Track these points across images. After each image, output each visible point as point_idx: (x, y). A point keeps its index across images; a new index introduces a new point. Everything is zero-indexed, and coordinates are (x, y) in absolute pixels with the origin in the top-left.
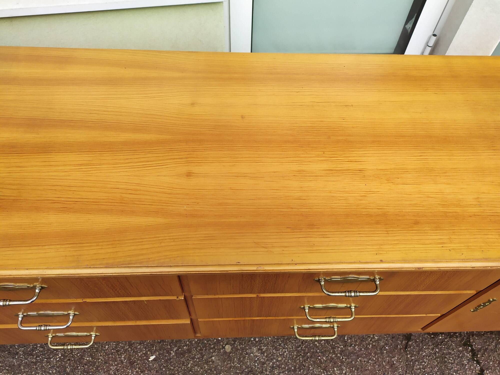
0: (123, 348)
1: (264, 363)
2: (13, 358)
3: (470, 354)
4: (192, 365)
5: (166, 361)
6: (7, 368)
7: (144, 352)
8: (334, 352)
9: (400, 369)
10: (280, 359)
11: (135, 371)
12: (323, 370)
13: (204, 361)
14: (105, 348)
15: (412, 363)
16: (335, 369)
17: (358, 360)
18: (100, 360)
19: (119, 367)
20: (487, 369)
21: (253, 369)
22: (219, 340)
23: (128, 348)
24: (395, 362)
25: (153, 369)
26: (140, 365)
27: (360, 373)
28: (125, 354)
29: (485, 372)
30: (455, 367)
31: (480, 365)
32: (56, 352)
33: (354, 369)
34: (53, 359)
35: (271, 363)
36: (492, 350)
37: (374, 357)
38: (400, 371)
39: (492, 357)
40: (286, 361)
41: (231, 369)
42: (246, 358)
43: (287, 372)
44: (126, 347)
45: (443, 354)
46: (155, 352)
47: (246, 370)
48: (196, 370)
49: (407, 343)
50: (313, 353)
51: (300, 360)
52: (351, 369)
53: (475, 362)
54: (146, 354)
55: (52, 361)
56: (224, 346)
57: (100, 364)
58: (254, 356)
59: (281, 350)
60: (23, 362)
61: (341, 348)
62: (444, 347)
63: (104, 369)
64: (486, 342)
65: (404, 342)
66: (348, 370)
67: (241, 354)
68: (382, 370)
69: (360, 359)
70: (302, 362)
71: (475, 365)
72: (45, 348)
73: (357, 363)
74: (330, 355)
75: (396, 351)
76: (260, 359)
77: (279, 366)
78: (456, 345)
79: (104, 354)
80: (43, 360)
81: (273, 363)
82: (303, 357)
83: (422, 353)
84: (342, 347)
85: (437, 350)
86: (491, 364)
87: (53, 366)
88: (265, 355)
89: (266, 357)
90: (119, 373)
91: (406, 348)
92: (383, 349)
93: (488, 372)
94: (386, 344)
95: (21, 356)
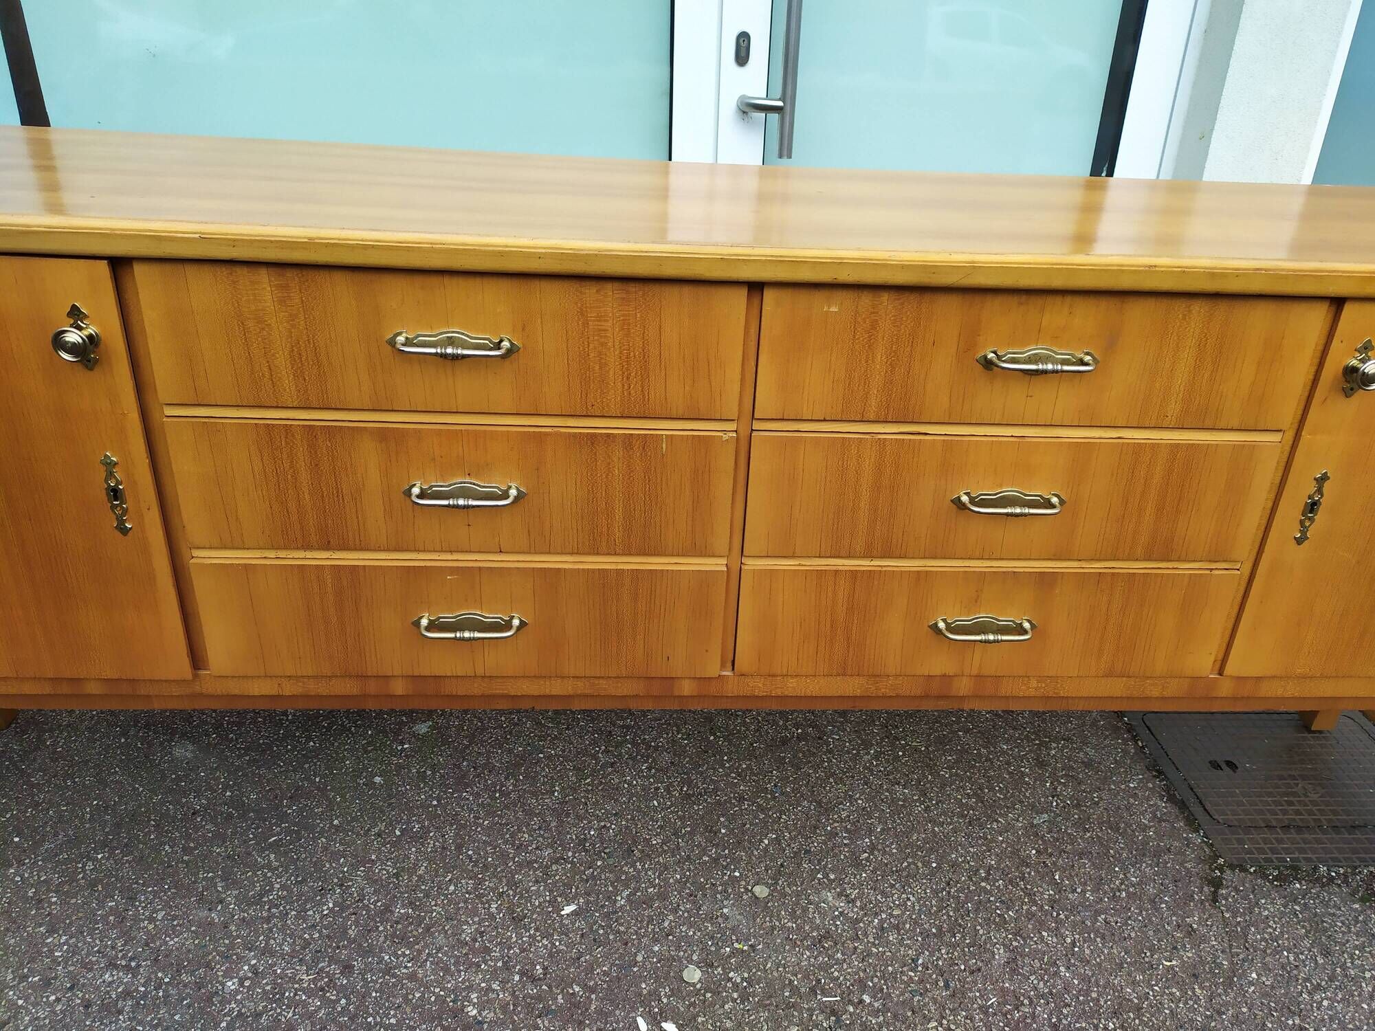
0: (493, 890)
1: (857, 921)
2: (210, 910)
4: (673, 924)
5: (607, 915)
6: (193, 928)
7: (548, 898)
8: (1035, 903)
9: (1213, 938)
10: (896, 912)
11: (528, 934)
12: (1015, 935)
13: (704, 916)
14: (447, 889)
15: (1239, 930)
16: (1045, 934)
17: (1099, 918)
18: (434, 914)
19: (484, 926)
21: (831, 932)
22: (736, 877)
23: (507, 891)
24: (1195, 926)
25: (573, 931)
26: (538, 923)
27: (1111, 944)
28: (499, 902)
30: (1355, 940)
32: (321, 899)
33: (1092, 936)
34: (314, 912)
35: (876, 921)
37: (1140, 914)
38: (1215, 943)
40: (914, 917)
41: (775, 932)
42: (810, 910)
43: (920, 939)
44: (503, 888)
45: (1316, 915)
46: (575, 897)
47: (814, 934)
48: (683, 934)
49: (1216, 891)
50: (980, 902)
51: (949, 916)
52: (1087, 935)
54: (553, 902)
55: (310, 916)
56: (750, 888)
57: (436, 922)
58: (830, 908)
59: (896, 896)
60: (236, 917)
61: (1050, 895)
62: (1312, 902)
63: (446, 932)
65: (1206, 889)
66: (1077, 936)
67: (797, 903)
68: (1167, 940)
69: (1103, 916)
70: (956, 920)
72: (292, 892)
73: (1099, 924)
74: (1025, 908)
75: (1192, 904)
76: (846, 912)
77: (897, 927)
78: (1343, 899)
79: (445, 902)
80: (287, 914)
81: (882, 921)
82: (956, 910)
84: (1051, 892)
85: (1297, 908)
87: (314, 926)
89: (862, 908)
90: (484, 938)
91: (1215, 900)
92: (1157, 900)
94: (1162, 892)
95: (232, 906)
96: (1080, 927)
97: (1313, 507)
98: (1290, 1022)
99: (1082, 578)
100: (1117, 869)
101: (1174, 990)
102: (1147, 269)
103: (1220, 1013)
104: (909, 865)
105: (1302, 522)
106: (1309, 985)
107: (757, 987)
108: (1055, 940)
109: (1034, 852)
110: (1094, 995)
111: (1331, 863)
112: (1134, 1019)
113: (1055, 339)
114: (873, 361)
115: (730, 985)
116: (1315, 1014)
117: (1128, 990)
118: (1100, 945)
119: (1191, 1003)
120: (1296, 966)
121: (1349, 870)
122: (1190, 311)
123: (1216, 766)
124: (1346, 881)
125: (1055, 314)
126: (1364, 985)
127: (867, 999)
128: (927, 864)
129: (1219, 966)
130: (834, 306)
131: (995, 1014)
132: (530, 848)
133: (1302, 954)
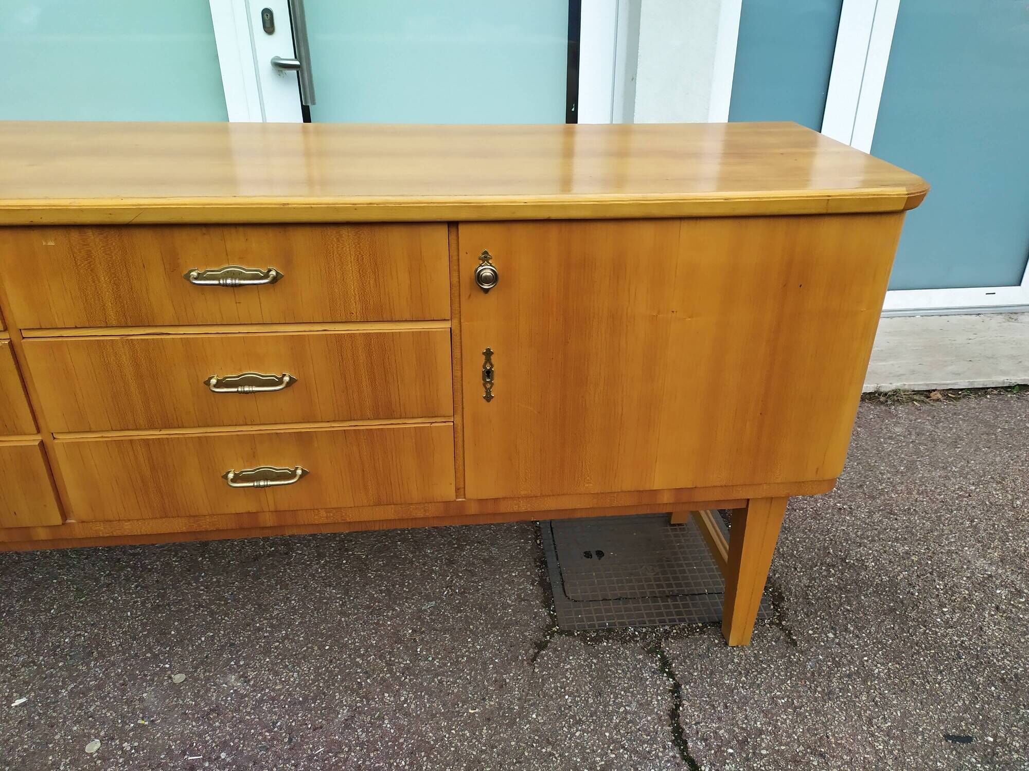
1: (245, 696)
3: (658, 663)
4: (97, 708)
5: (48, 705)
7: (6, 694)
8: (391, 671)
9: (517, 689)
10: (278, 687)
12: (363, 697)
13: (125, 701)
15: (541, 681)
16: (386, 695)
17: (436, 679)
20: (686, 684)
21: (220, 706)
22: (166, 668)
24: (508, 681)
25: (14, 719)
27: (435, 699)
29: (683, 687)
30: (625, 683)
31: (674, 679)
33: (423, 694)
35: (259, 695)
36: (700, 656)
37: (469, 674)
38: (516, 693)
39: (699, 666)
40: (290, 689)
41: (176, 709)
42: (212, 690)
43: (287, 707)
45: (607, 665)
46: (28, 692)
47: (206, 709)
48: (102, 715)
49: (538, 652)
50: (348, 674)
51: (319, 687)
52: (419, 693)
53: (665, 675)
54: (8, 697)
56: (172, 676)
58: (229, 687)
59: (285, 674)
61: (406, 664)
62: (608, 655)
64: (691, 645)
65: (531, 651)
66: (411, 695)
67: (204, 686)
68: (481, 693)
69: (440, 678)
70: (323, 689)
71: (664, 678)
73: (433, 684)
74: (381, 675)
75: (514, 663)
76: (239, 690)
77: (273, 699)
78: (633, 652)
81: (263, 695)
82: (327, 682)
83: (563, 666)
84: (408, 662)
85: (595, 661)
86: (695, 676)
88: (252, 683)
89: (253, 686)
91: (534, 659)
92: (488, 662)
93: (688, 687)
94: (496, 656)
96: (417, 689)
97: (488, 373)
98: (544, 750)
99: (333, 434)
100: (469, 640)
101: (466, 732)
102: (282, 206)
103: (493, 747)
104: (307, 650)
105: (484, 385)
106: (572, 720)
107: (141, 752)
108: (392, 699)
109: (410, 631)
110: (402, 740)
111: (637, 625)
112: (424, 756)
113: (242, 259)
114: (99, 282)
115: (120, 753)
116: (566, 743)
117: (430, 734)
118: (426, 701)
119: (474, 741)
120: (570, 706)
121: (650, 630)
122: (341, 236)
123: (588, 555)
124: (644, 638)
125: (236, 241)
126: (615, 718)
127: (223, 755)
128: (321, 647)
129: (511, 709)
130: (50, 241)
131: (317, 761)
132: (11, 655)
133: (579, 697)
